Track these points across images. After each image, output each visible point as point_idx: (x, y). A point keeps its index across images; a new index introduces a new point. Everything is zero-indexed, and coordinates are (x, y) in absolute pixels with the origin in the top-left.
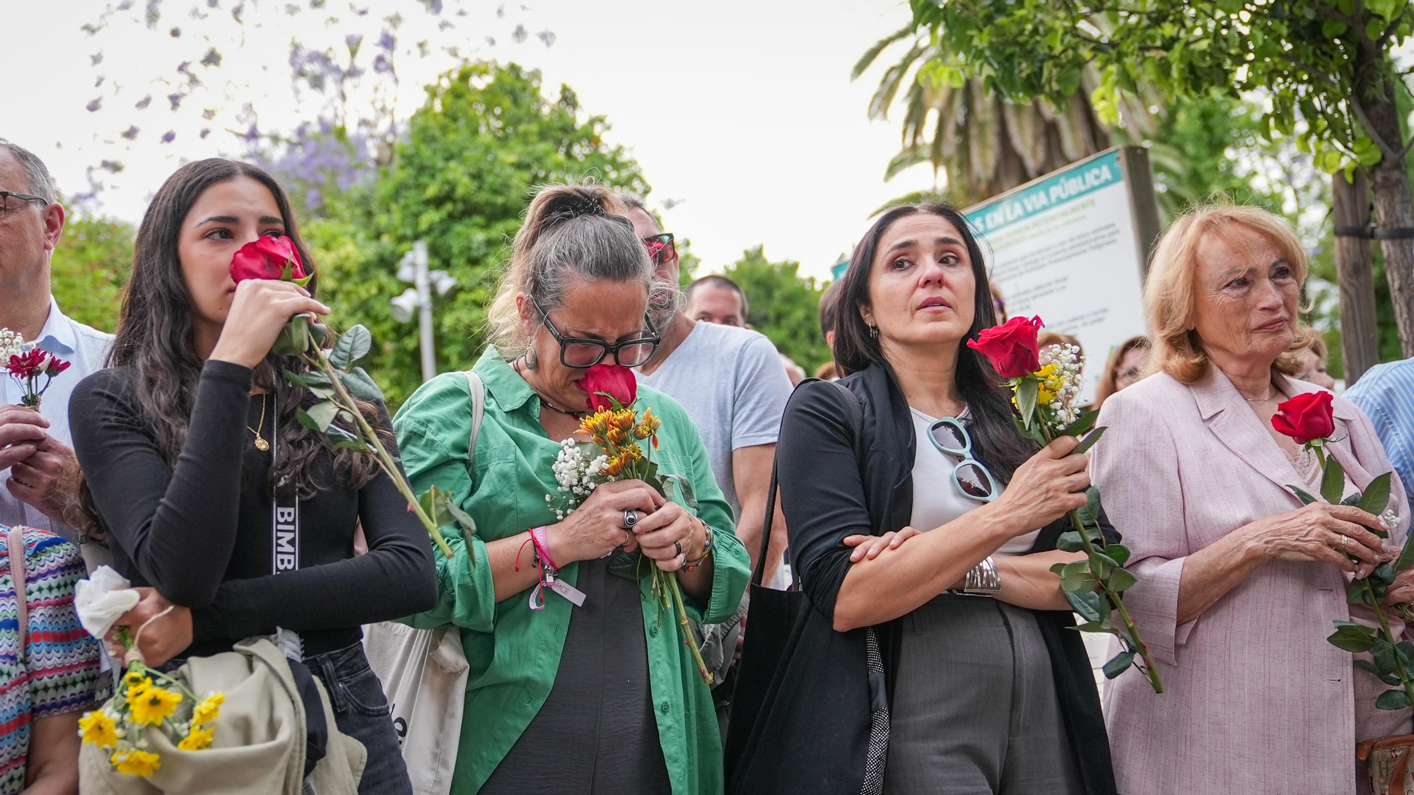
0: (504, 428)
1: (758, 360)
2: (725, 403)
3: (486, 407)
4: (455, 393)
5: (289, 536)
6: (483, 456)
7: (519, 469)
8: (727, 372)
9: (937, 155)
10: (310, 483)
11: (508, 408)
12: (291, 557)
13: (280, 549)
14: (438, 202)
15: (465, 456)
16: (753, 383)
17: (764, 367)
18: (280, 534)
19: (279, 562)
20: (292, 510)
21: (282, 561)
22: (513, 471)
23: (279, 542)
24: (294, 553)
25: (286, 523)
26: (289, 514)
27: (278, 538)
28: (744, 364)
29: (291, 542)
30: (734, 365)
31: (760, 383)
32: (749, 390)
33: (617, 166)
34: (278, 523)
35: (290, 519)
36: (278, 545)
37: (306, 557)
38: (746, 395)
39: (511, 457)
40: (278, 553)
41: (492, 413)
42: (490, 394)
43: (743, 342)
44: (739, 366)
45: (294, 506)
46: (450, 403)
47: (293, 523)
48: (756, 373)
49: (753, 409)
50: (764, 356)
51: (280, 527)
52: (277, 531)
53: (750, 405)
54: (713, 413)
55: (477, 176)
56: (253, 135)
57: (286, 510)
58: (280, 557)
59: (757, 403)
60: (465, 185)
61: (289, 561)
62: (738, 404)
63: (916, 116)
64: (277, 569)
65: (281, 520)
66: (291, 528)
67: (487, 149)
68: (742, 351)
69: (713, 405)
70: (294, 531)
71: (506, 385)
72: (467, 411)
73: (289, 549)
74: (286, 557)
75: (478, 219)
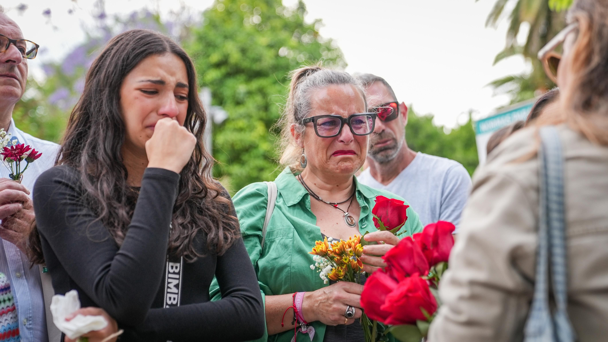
0: (287, 217)
1: (457, 180)
2: (435, 206)
3: (276, 203)
4: (256, 195)
5: (175, 282)
6: (270, 233)
7: (295, 242)
8: (437, 186)
9: (527, 51)
10: (192, 251)
11: (291, 203)
12: (176, 296)
13: (169, 290)
14: (218, 65)
15: (259, 233)
16: (454, 194)
17: (460, 184)
18: (170, 280)
19: (168, 299)
20: (178, 265)
21: (170, 298)
22: (291, 244)
23: (169, 285)
24: (178, 294)
25: (174, 273)
26: (176, 268)
27: (169, 283)
28: (448, 182)
29: (177, 286)
30: (442, 182)
31: (458, 194)
32: (451, 198)
33: (329, 49)
34: (169, 273)
35: (177, 271)
36: (168, 287)
37: (185, 298)
38: (448, 202)
39: (291, 235)
40: (168, 293)
41: (280, 208)
42: (280, 195)
43: (447, 168)
44: (445, 183)
45: (180, 262)
46: (252, 201)
47: (178, 273)
48: (456, 188)
49: (453, 211)
50: (461, 177)
51: (170, 276)
52: (169, 278)
53: (451, 208)
54: (427, 212)
55: (243, 51)
56: (102, 16)
57: (175, 265)
58: (169, 295)
59: (456, 207)
60: (235, 57)
61: (174, 299)
62: (443, 207)
63: (514, 28)
64: (167, 304)
65: (171, 271)
66: (177, 276)
67: (249, 35)
68: (447, 174)
69: (427, 207)
70: (179, 279)
71: (291, 189)
72: (263, 206)
73: (175, 290)
74: (173, 296)
75: (242, 77)
